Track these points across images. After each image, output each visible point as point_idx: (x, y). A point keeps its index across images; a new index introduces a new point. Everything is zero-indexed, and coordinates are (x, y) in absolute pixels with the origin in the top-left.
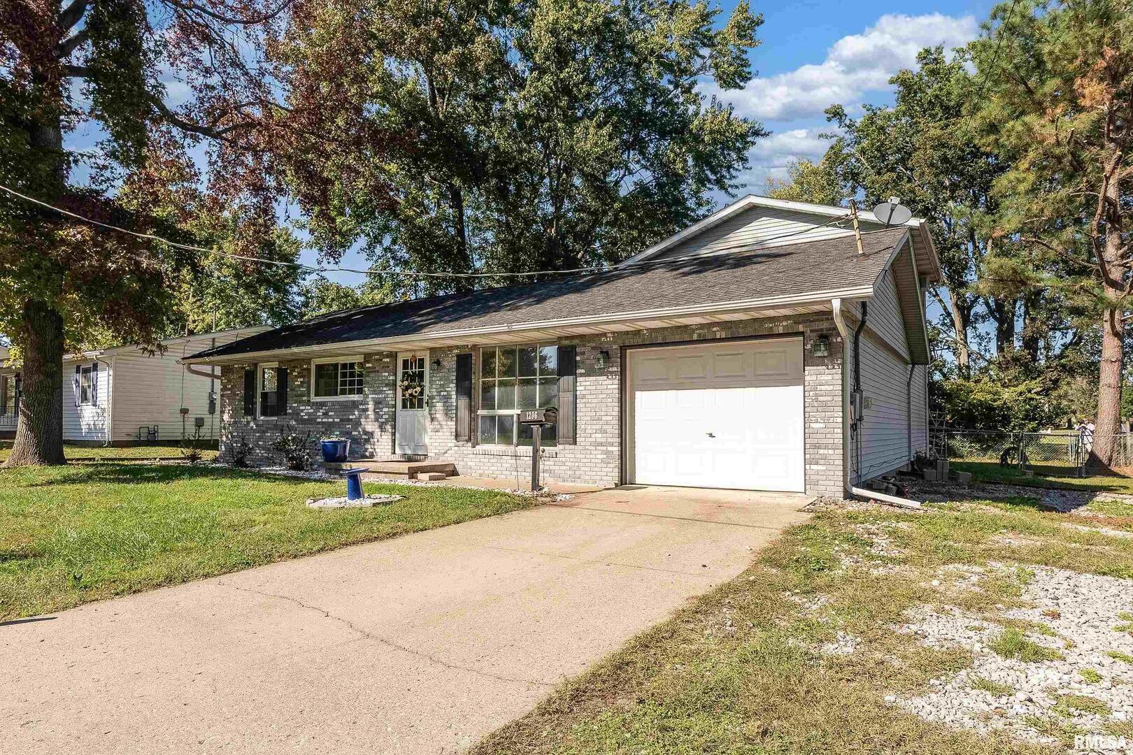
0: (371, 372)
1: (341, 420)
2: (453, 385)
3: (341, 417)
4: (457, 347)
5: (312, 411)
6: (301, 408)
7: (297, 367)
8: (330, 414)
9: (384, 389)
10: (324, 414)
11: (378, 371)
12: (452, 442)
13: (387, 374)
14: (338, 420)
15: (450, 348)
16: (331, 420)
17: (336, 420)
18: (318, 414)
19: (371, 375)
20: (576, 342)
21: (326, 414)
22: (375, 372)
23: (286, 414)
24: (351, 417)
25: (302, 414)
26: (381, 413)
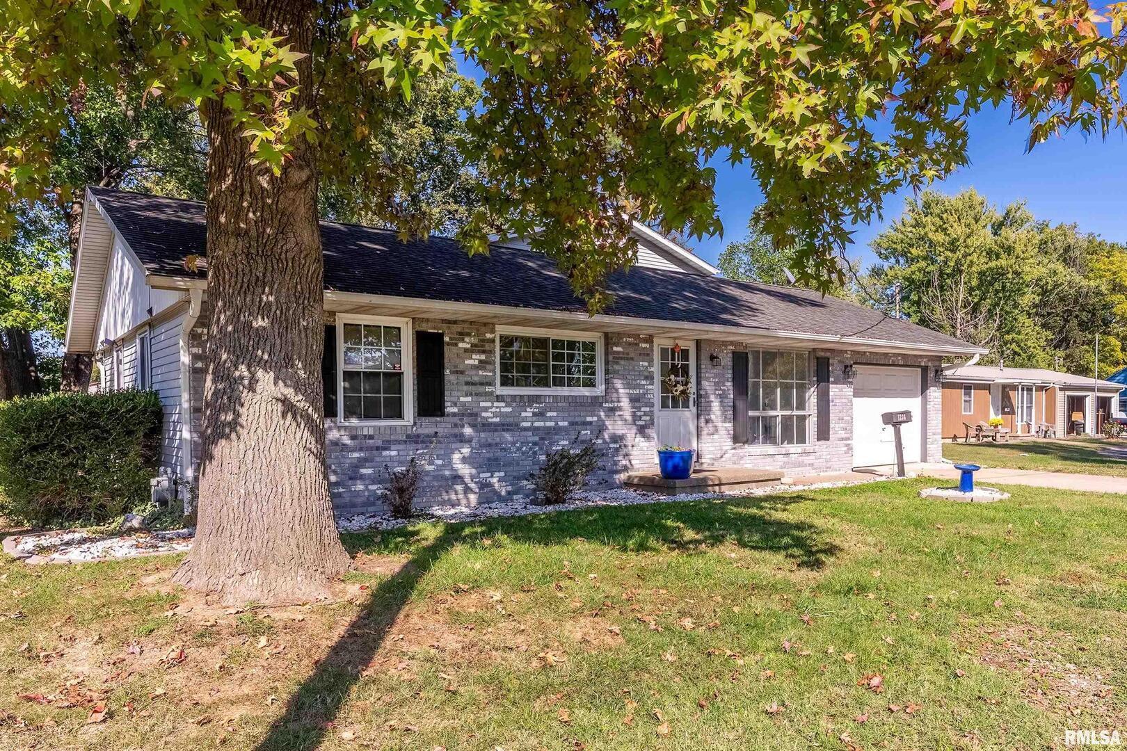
0: (621, 358)
1: (572, 424)
2: (729, 384)
3: (571, 419)
4: (732, 343)
5: (510, 409)
6: (482, 404)
7: (469, 335)
8: (549, 414)
9: (643, 382)
10: (535, 414)
11: (632, 359)
12: (728, 444)
13: (646, 364)
14: (566, 424)
15: (725, 343)
16: (552, 424)
17: (561, 424)
18: (523, 414)
19: (622, 362)
20: (828, 354)
21: (540, 415)
22: (628, 359)
23: (443, 415)
24: (589, 419)
25: (484, 414)
26: (639, 414)
